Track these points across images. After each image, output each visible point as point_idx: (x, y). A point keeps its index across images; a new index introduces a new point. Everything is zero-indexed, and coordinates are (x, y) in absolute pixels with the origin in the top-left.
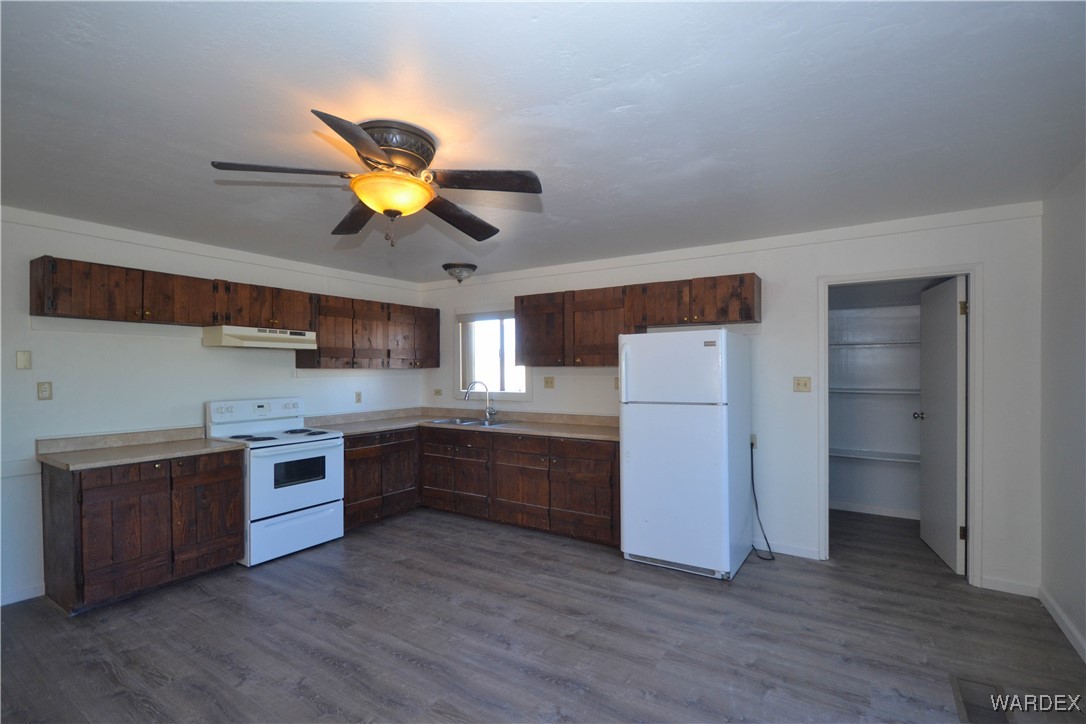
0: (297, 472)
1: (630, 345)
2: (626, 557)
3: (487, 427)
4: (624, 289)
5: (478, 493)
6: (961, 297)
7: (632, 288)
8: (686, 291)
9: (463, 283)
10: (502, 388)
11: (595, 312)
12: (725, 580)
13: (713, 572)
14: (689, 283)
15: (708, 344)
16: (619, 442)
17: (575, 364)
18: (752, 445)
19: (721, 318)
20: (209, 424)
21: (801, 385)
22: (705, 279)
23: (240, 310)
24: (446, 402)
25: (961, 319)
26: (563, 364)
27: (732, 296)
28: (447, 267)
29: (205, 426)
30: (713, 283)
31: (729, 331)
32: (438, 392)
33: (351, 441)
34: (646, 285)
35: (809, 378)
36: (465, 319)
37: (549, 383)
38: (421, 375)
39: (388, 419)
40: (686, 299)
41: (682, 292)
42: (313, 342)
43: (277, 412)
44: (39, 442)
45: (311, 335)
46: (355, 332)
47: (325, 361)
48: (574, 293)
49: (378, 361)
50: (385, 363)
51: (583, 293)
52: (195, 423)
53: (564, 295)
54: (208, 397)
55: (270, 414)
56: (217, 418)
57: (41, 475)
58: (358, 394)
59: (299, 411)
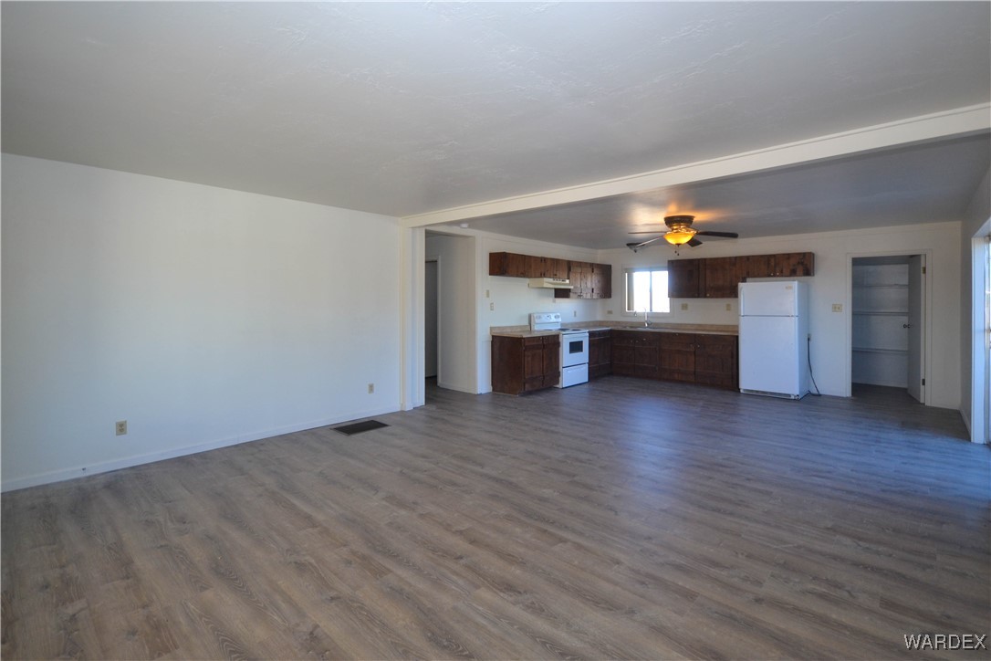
0: (576, 347)
1: (744, 288)
2: (742, 391)
5: (650, 364)
6: (923, 265)
7: (741, 258)
8: (772, 260)
9: (636, 253)
10: (651, 310)
12: (797, 400)
13: (789, 395)
14: (774, 256)
15: (787, 287)
16: (737, 337)
17: (705, 297)
18: (809, 339)
19: (793, 273)
20: (532, 324)
21: (836, 308)
22: (784, 254)
23: (548, 270)
24: (616, 318)
25: (923, 275)
26: (698, 297)
27: (799, 263)
28: (628, 245)
29: (530, 324)
30: (788, 256)
31: (799, 281)
32: (610, 312)
33: (591, 334)
35: (841, 305)
36: (630, 271)
37: (685, 307)
38: (600, 302)
40: (773, 264)
41: (770, 260)
42: (569, 284)
43: (553, 319)
44: (491, 328)
45: (567, 281)
46: (581, 279)
47: (571, 294)
48: (705, 259)
49: (589, 295)
50: (592, 296)
51: (711, 259)
52: (526, 323)
53: (699, 260)
54: (530, 312)
55: (551, 321)
56: (537, 321)
57: (492, 342)
58: (575, 312)
59: (560, 320)
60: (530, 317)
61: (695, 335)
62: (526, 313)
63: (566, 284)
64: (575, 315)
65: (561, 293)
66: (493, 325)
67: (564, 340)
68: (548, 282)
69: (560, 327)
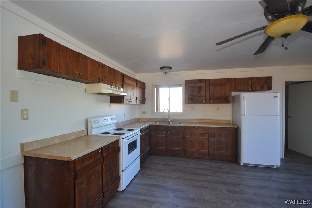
2: (242, 164)
3: (171, 124)
4: (228, 79)
5: (177, 148)
7: (231, 79)
8: (250, 81)
9: (167, 74)
11: (218, 86)
12: (277, 168)
13: (273, 166)
14: (251, 78)
15: (275, 97)
20: (89, 128)
22: (256, 78)
23: (106, 77)
24: (148, 116)
27: (265, 83)
28: (161, 68)
30: (259, 79)
32: (144, 113)
33: (141, 132)
34: (236, 78)
36: (157, 87)
37: (192, 109)
38: (137, 106)
39: (131, 123)
40: (250, 83)
41: (248, 81)
42: (123, 92)
43: (110, 122)
44: (22, 146)
45: (122, 90)
46: (130, 90)
47: (124, 101)
48: (210, 79)
49: (135, 101)
50: (136, 102)
51: (213, 79)
52: (83, 128)
53: (206, 80)
54: (87, 117)
55: (108, 123)
56: (94, 125)
57: (25, 164)
58: (124, 114)
59: (115, 121)
60: (87, 122)
61: (209, 128)
62: (83, 118)
63: (121, 92)
64: (124, 116)
65: (116, 99)
66: (25, 141)
67: (124, 144)
68: (106, 88)
69: (115, 128)
